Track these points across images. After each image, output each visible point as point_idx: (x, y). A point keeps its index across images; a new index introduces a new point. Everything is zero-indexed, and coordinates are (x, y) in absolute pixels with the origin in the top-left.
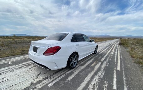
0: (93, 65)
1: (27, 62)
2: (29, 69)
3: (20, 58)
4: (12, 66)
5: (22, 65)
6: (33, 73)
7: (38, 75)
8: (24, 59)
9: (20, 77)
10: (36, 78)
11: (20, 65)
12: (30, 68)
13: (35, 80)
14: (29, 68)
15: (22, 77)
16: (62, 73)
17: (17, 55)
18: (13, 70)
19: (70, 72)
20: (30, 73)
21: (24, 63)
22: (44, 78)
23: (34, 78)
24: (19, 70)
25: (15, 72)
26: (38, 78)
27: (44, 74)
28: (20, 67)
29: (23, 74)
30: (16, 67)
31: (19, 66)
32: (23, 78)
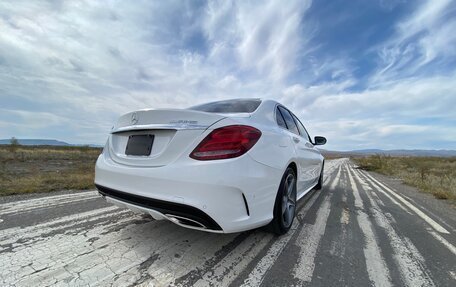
0: (344, 220)
1: (76, 216)
2: (92, 240)
3: (42, 203)
4: (6, 231)
5: (51, 226)
6: (117, 253)
7: (144, 266)
8: (57, 207)
9: (52, 275)
10: (138, 276)
11: (43, 228)
12: (95, 236)
14: (91, 237)
15: (66, 275)
16: (256, 252)
17: (27, 192)
18: (10, 245)
20: (99, 255)
21: (63, 220)
22: (183, 278)
23: (133, 280)
24: (38, 245)
25: (21, 255)
26: (149, 277)
27: (178, 260)
28: (44, 236)
29: (68, 260)
30: (27, 235)
31: (41, 232)
32: (67, 280)
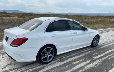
0: (75, 63)
2: (3, 58)
6: (4, 62)
7: (7, 65)
10: (4, 67)
13: (2, 70)
16: (32, 67)
19: (41, 66)
22: (11, 69)
23: (2, 68)
26: (6, 68)
27: (13, 65)
